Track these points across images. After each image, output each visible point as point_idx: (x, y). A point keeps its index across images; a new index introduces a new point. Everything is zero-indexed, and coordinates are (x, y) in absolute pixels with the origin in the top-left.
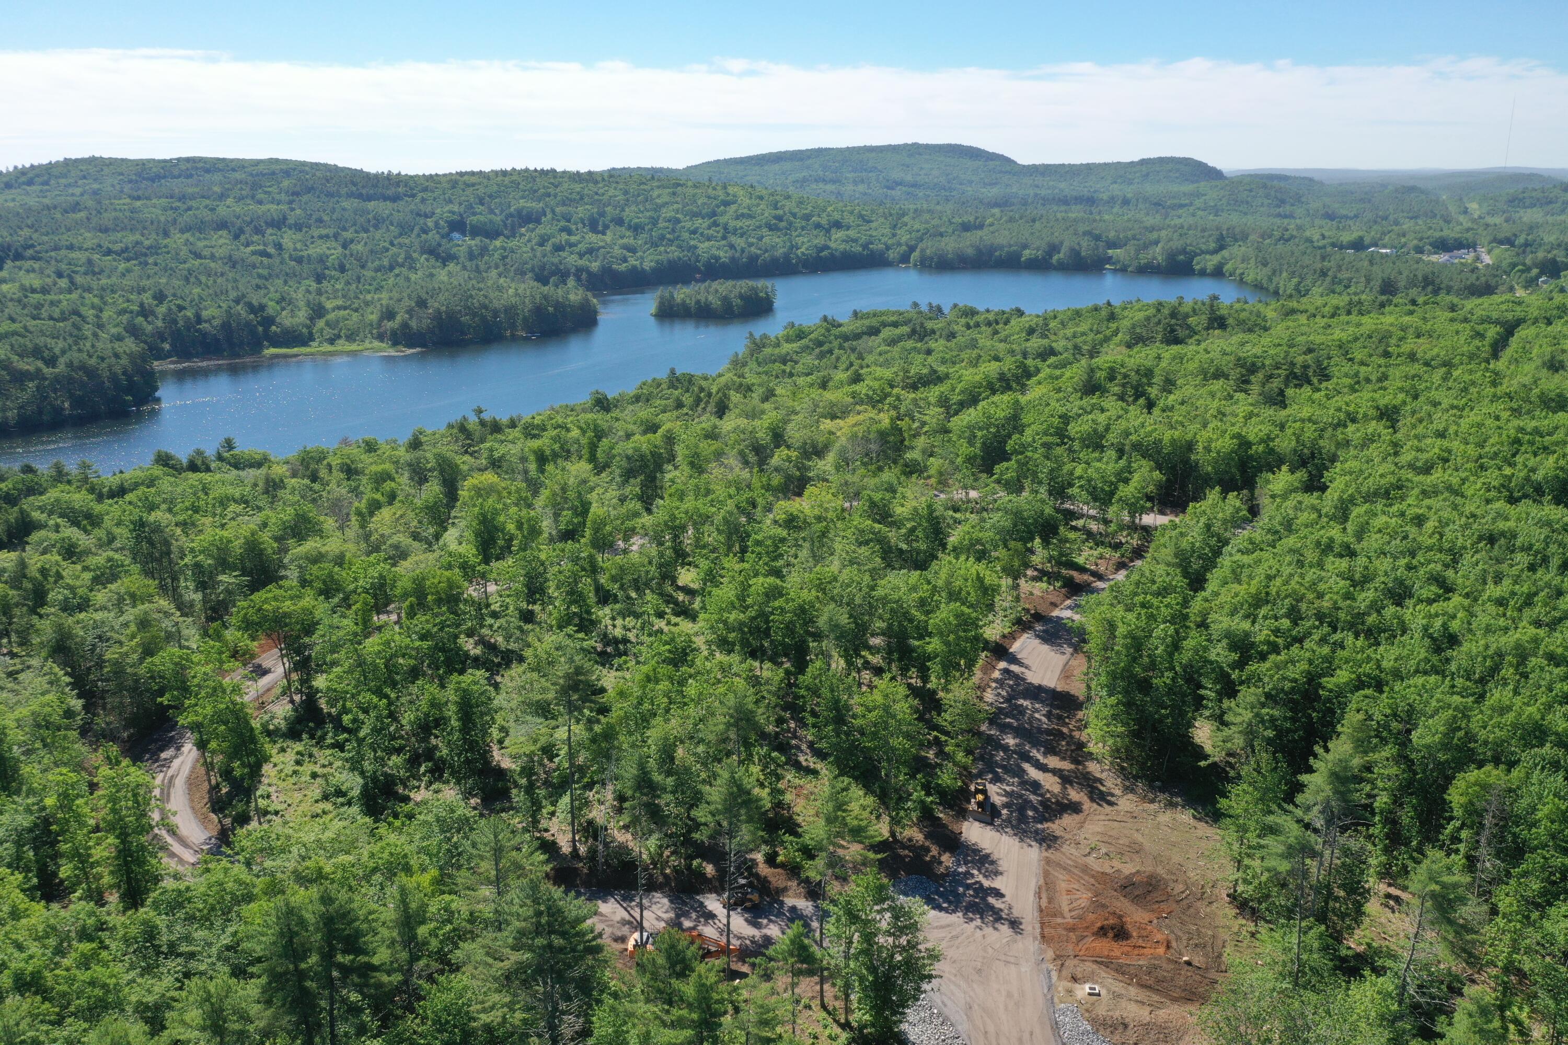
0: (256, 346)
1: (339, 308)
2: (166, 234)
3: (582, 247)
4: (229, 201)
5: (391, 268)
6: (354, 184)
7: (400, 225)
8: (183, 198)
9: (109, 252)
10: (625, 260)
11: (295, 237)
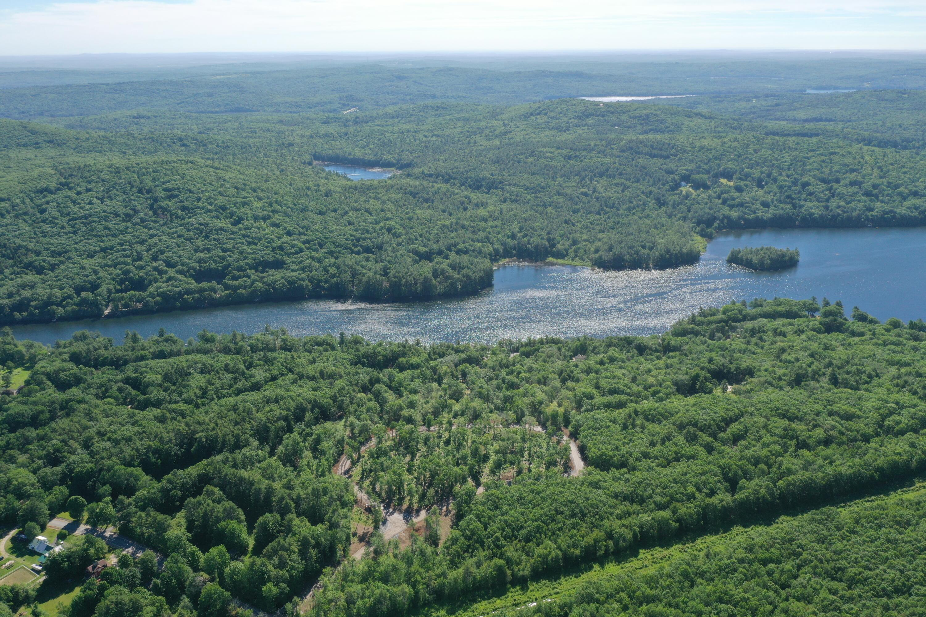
0: (546, 256)
1: (585, 240)
2: (554, 179)
3: (737, 201)
4: (592, 154)
5: (634, 208)
6: (652, 146)
7: (654, 181)
8: (576, 150)
9: (527, 188)
10: (755, 213)
11: (605, 183)
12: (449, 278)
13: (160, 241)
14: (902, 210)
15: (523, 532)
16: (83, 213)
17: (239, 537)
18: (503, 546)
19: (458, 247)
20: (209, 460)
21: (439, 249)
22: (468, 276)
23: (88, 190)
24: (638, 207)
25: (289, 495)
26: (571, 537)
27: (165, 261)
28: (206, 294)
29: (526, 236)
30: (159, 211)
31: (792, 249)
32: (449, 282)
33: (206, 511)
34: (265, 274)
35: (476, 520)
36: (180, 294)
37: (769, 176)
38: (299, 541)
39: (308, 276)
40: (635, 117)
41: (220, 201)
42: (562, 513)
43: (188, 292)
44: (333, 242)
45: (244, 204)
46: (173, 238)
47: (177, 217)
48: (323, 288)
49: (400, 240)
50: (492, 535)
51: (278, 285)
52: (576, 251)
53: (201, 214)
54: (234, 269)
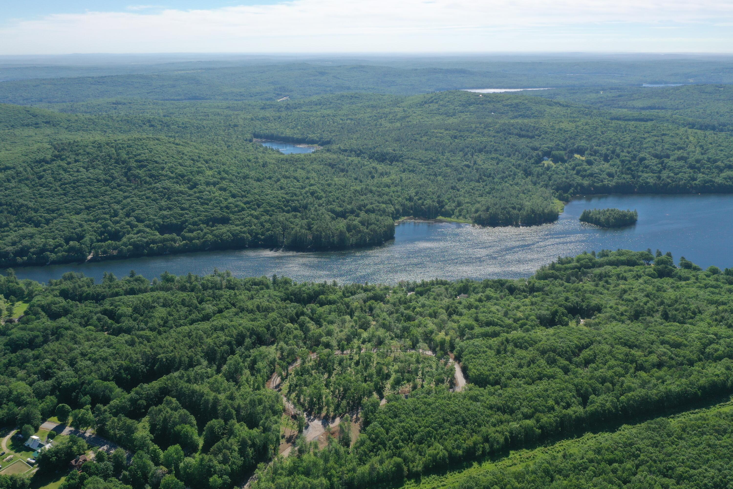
0: (437, 215)
1: (467, 203)
2: (443, 154)
3: (588, 172)
4: (473, 134)
5: (506, 177)
6: (521, 129)
7: (522, 156)
8: (460, 131)
9: (422, 161)
10: (602, 181)
11: (483, 157)
12: (360, 232)
13: (132, 201)
14: (719, 180)
15: (417, 436)
16: (72, 179)
17: (192, 437)
18: (401, 447)
19: (367, 207)
20: (168, 376)
21: (352, 209)
22: (374, 230)
23: (76, 161)
24: (510, 176)
25: (232, 405)
26: (456, 440)
27: (135, 217)
28: (168, 244)
29: (421, 198)
30: (132, 178)
31: (632, 211)
32: (360, 235)
33: (165, 417)
34: (215, 228)
35: (379, 425)
36: (148, 244)
37: (613, 152)
38: (239, 442)
39: (249, 229)
40: (507, 105)
41: (180, 170)
42: (448, 421)
43: (154, 242)
44: (268, 203)
45: (199, 172)
46: (142, 199)
47: (146, 183)
48: (260, 239)
49: (321, 201)
50: (393, 438)
51: (225, 237)
52: (460, 211)
53: (164, 180)
54: (190, 224)
